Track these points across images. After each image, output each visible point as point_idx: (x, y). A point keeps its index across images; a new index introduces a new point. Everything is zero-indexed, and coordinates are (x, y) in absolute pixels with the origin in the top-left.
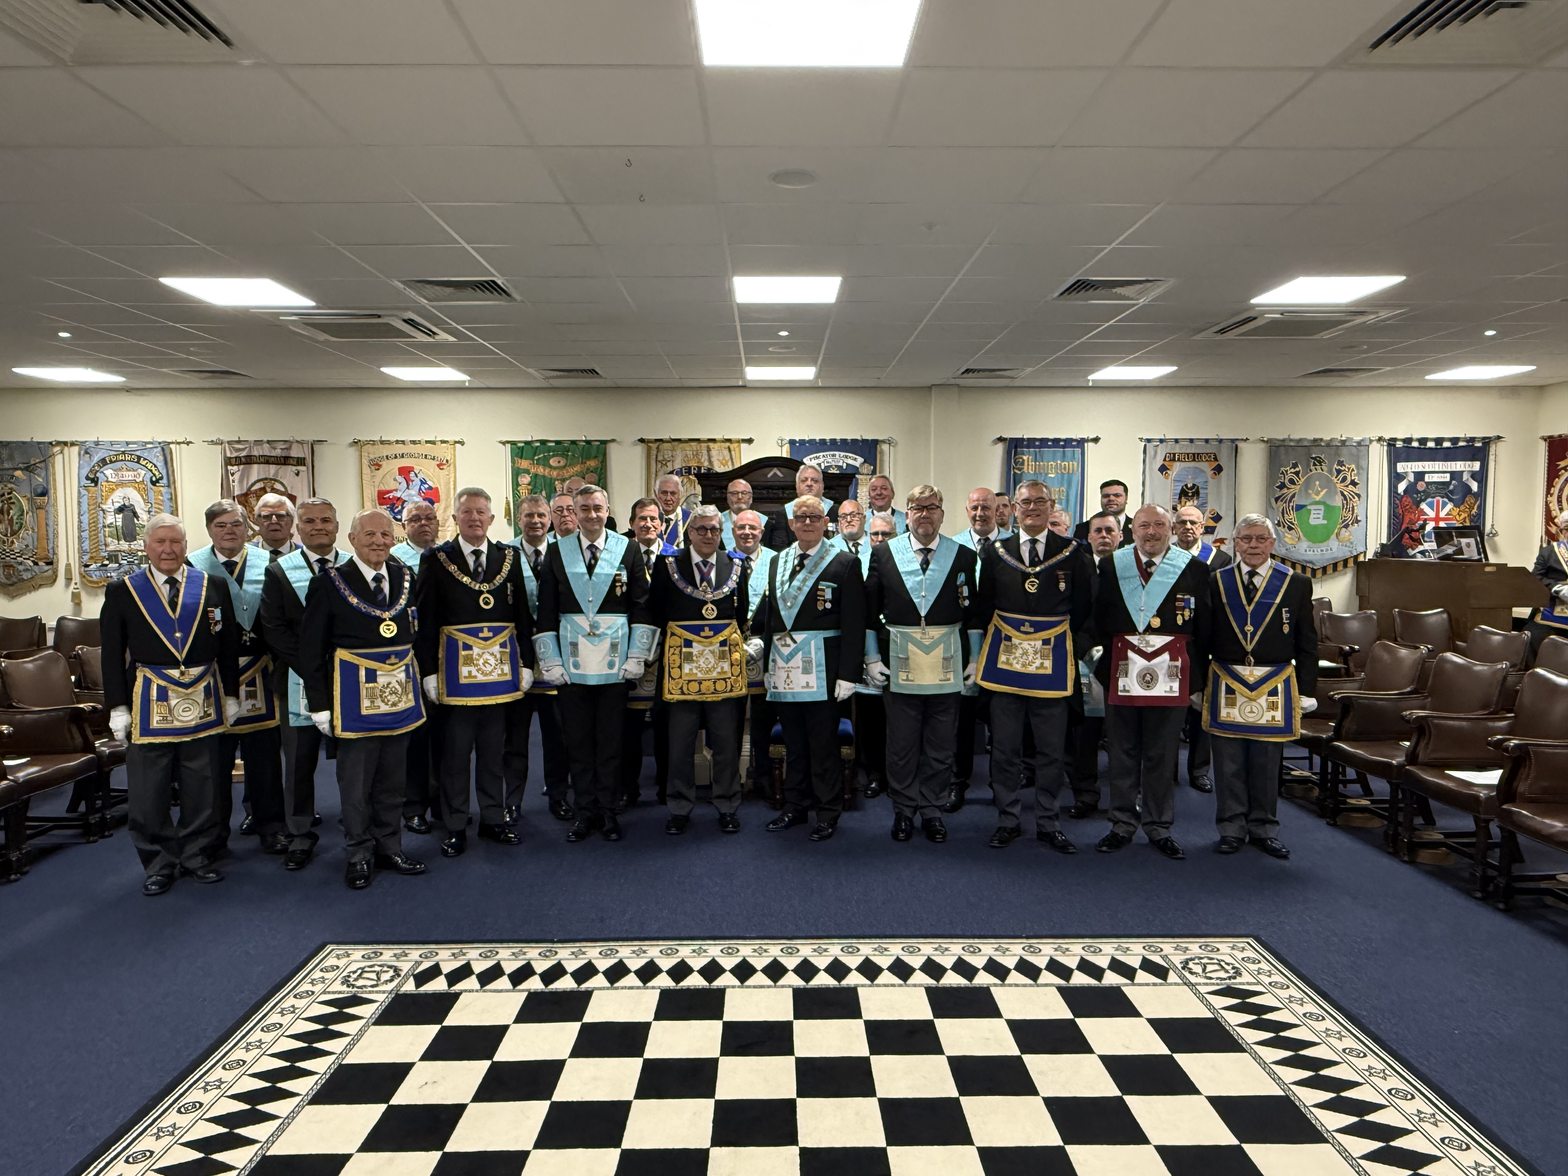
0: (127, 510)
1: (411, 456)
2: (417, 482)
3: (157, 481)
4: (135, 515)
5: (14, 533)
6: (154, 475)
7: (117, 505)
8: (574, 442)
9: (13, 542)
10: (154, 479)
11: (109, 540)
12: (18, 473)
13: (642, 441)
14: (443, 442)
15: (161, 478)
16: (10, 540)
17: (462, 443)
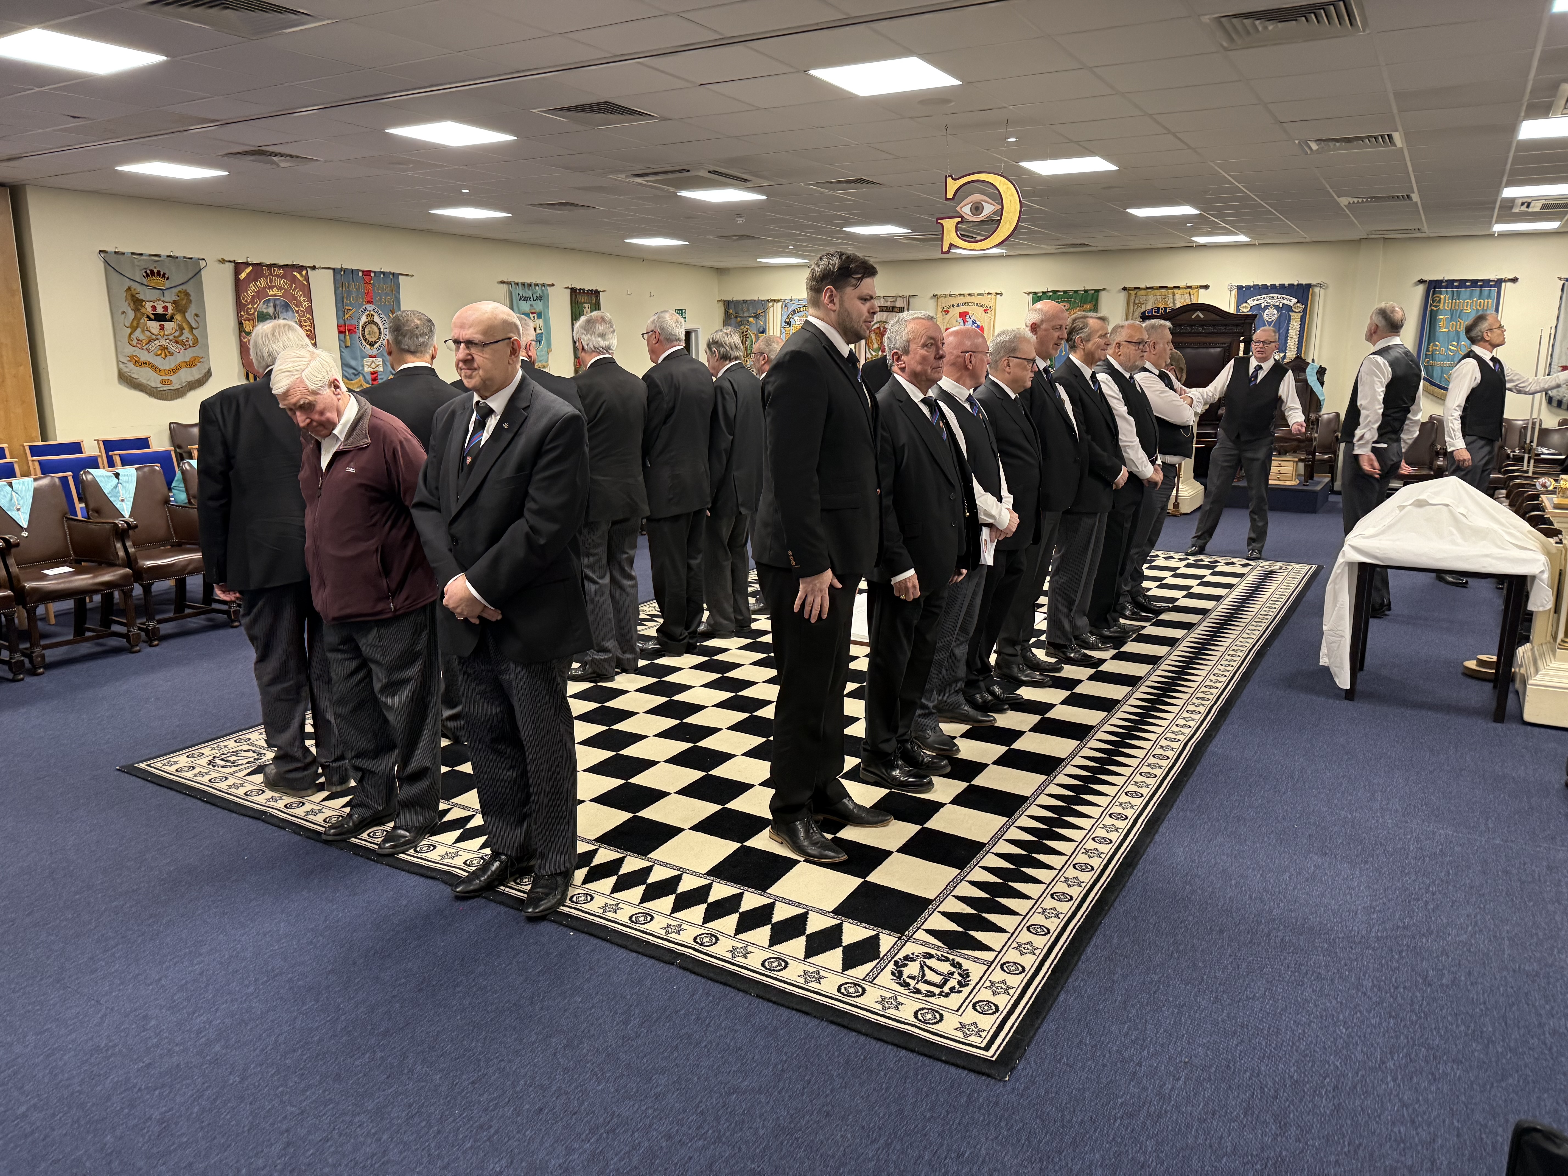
1: (967, 304)
2: (970, 322)
8: (1076, 292)
12: (751, 319)
13: (1124, 289)
14: (988, 294)
17: (1001, 294)
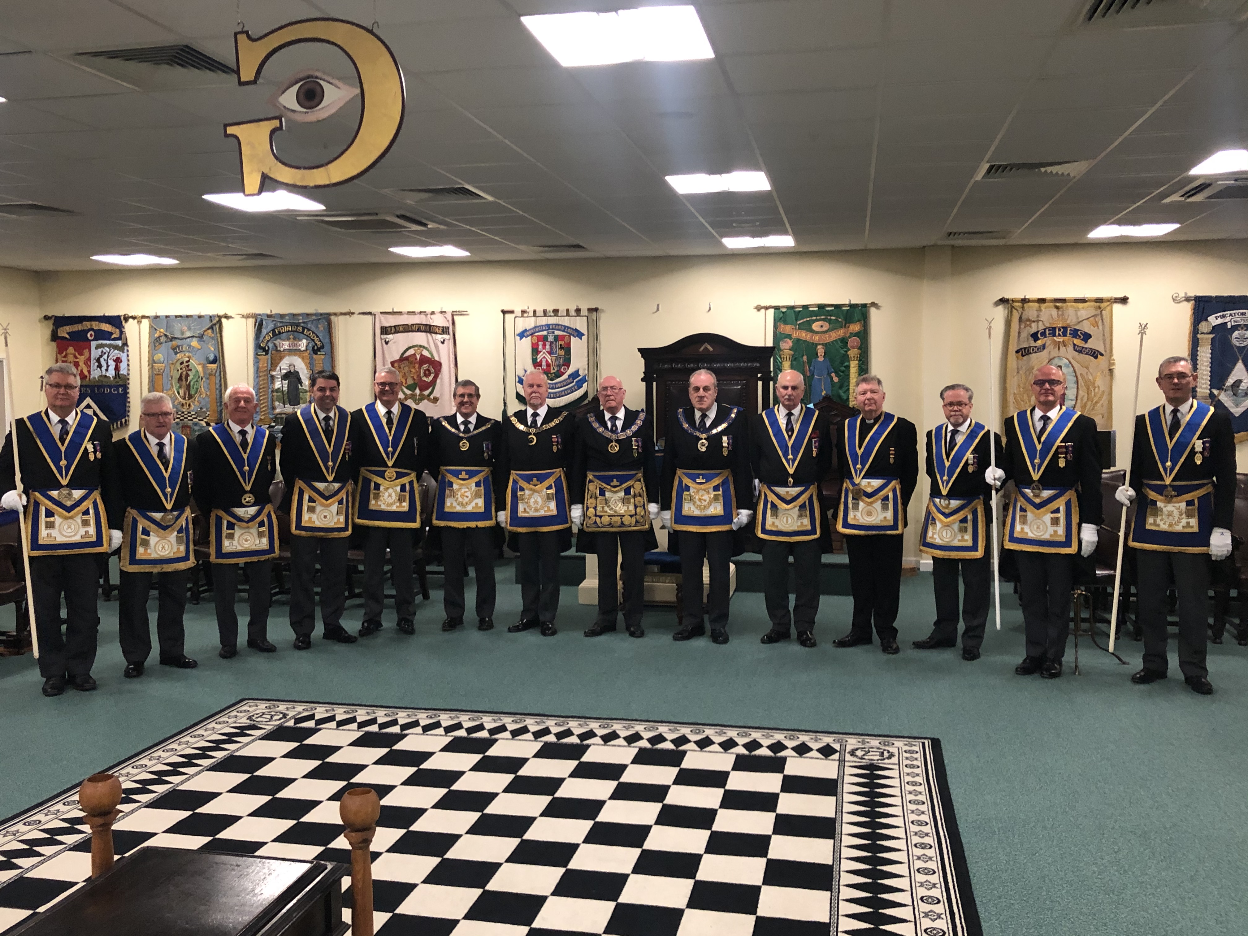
0: (292, 376)
3: (319, 350)
4: (300, 381)
5: (190, 397)
6: (316, 344)
7: (284, 372)
9: (189, 405)
10: (316, 348)
11: (277, 403)
12: (195, 343)
15: (323, 347)
16: (188, 402)
